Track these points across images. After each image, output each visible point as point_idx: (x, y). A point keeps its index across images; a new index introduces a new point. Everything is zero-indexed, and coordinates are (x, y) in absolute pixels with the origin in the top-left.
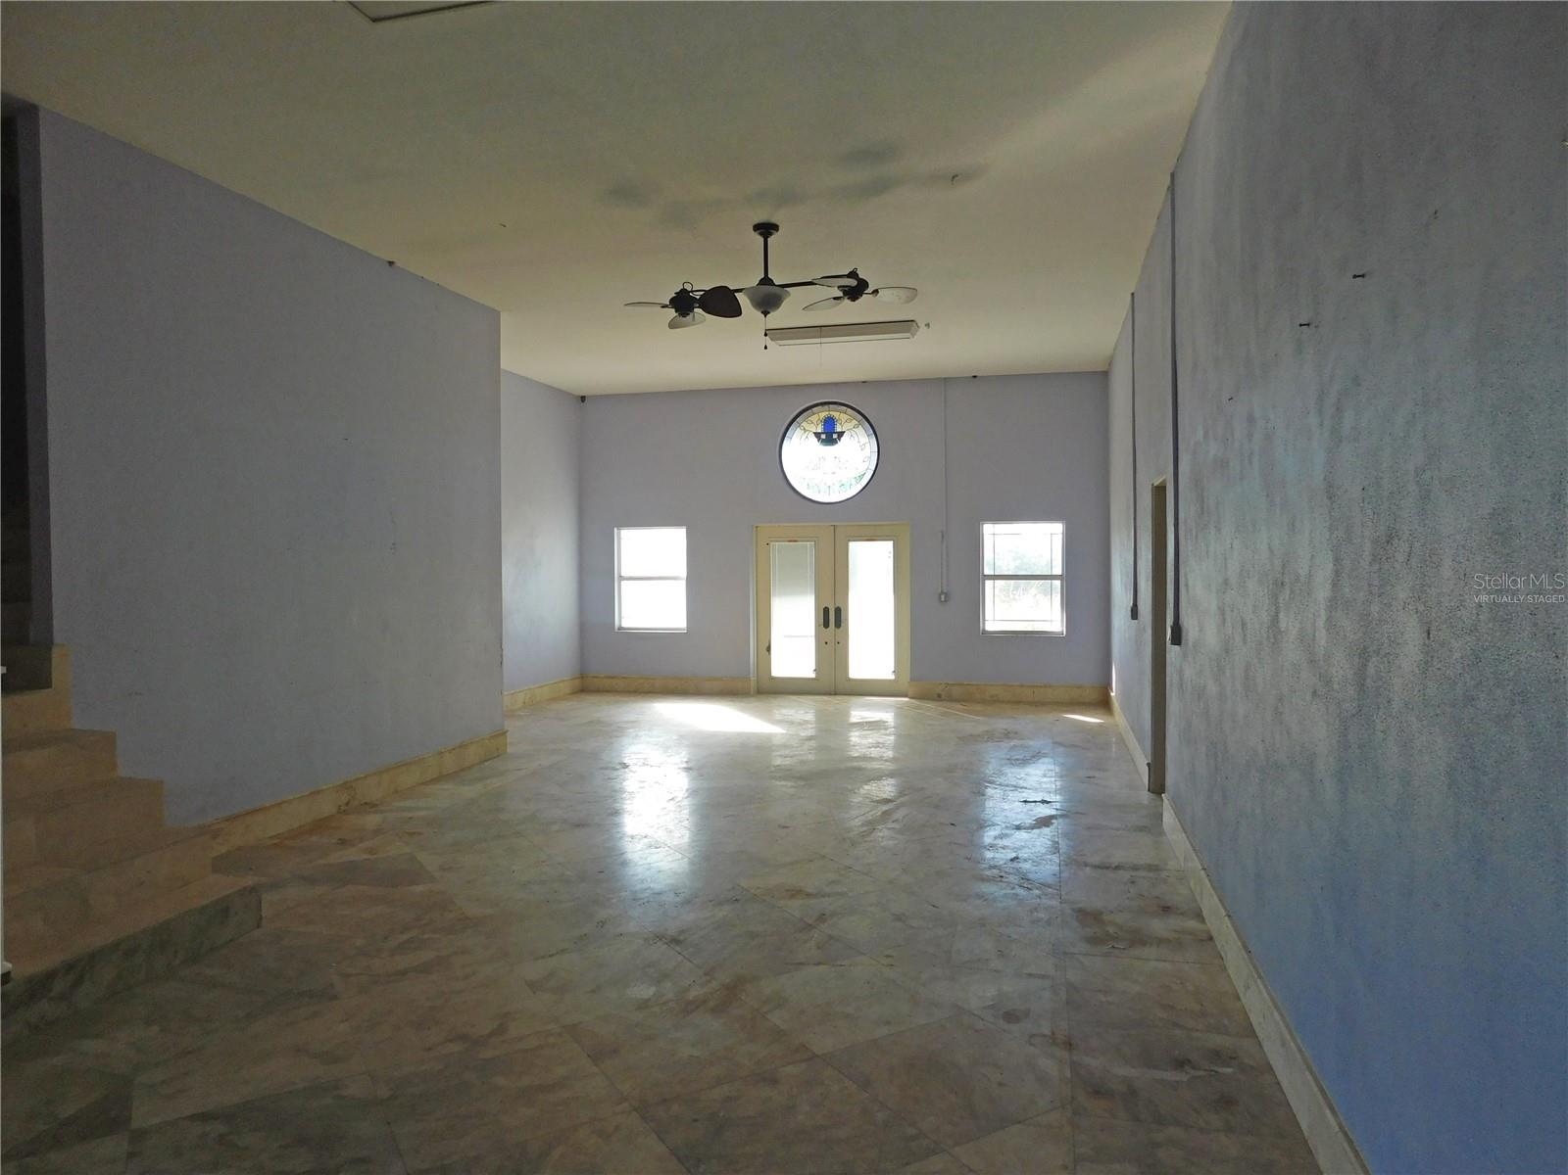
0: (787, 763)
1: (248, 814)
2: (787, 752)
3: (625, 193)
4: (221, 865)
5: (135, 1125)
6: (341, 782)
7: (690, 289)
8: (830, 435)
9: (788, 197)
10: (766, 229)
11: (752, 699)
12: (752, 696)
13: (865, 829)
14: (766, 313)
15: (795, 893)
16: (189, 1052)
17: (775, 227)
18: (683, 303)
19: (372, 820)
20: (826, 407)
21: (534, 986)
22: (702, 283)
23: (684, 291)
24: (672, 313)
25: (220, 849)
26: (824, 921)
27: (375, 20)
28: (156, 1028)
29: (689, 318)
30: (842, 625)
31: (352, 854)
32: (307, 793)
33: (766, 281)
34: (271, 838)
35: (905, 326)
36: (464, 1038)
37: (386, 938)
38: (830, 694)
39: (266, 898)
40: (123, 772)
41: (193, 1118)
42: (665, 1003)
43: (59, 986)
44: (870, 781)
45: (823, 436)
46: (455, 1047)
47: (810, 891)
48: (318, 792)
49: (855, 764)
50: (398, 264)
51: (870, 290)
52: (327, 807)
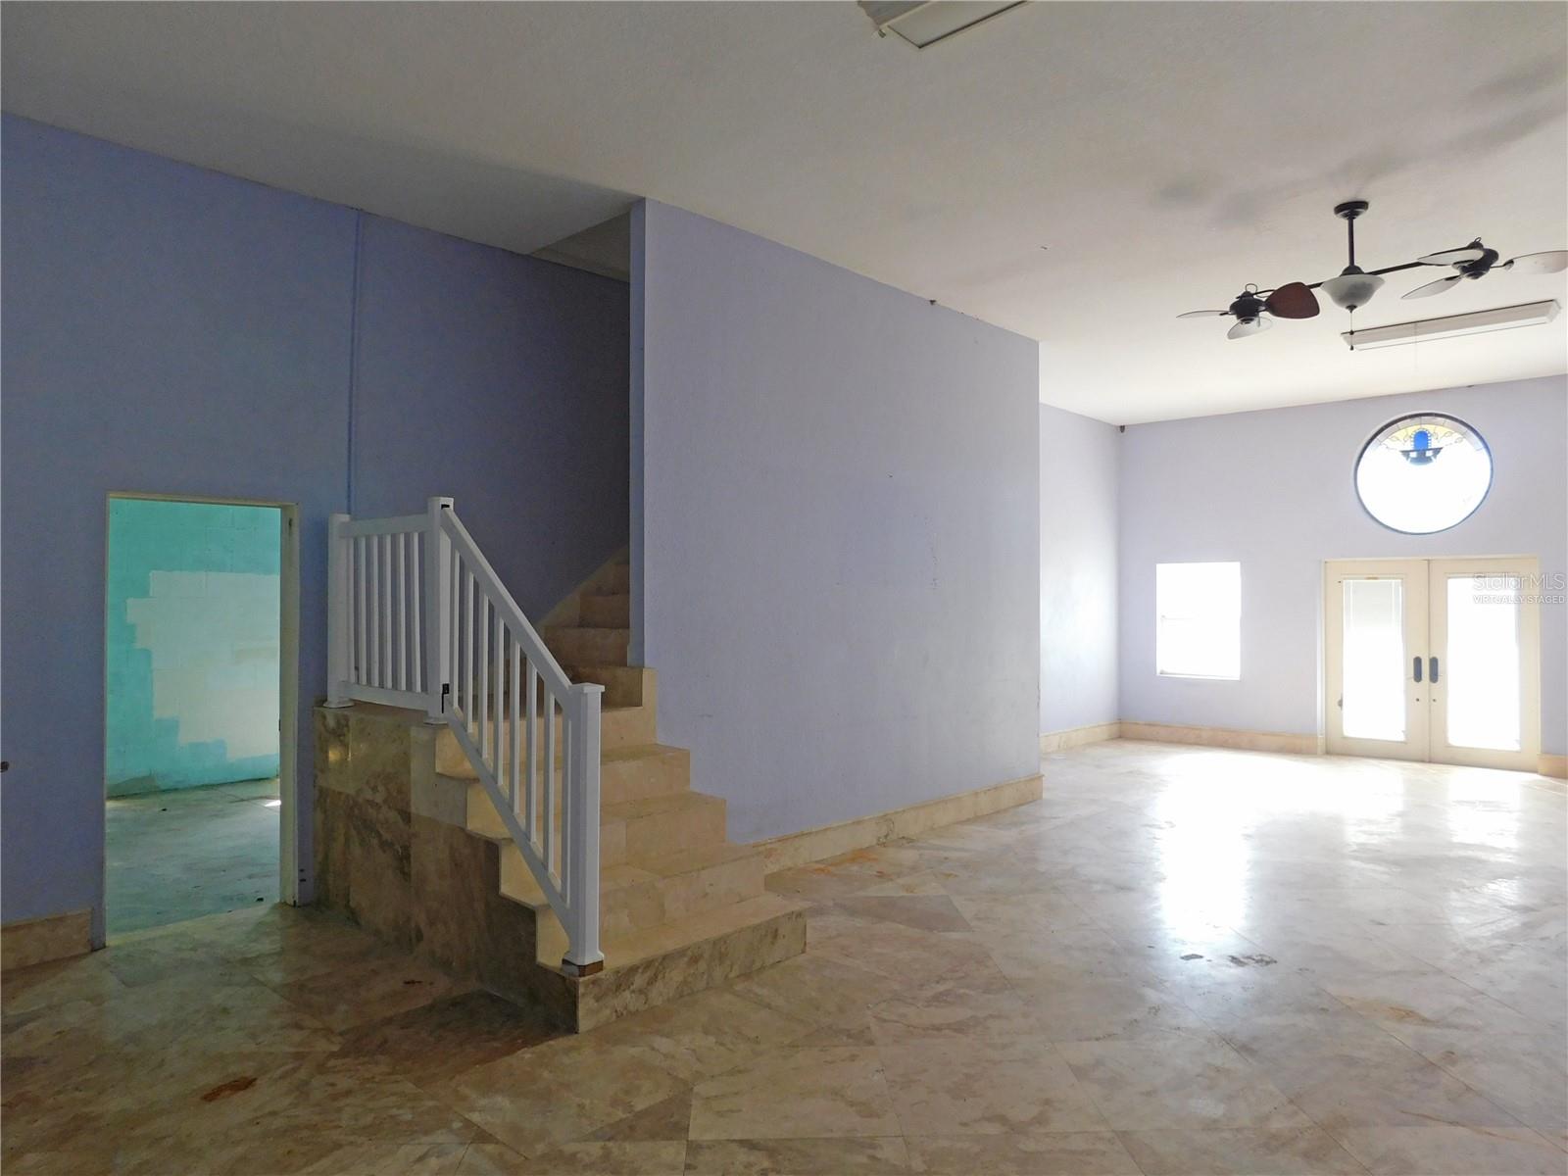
0: (1374, 842)
1: (796, 837)
2: (1374, 828)
3: (1180, 192)
4: (773, 883)
5: (692, 1136)
6: (882, 814)
7: (1253, 291)
8: (1422, 451)
9: (1383, 164)
10: (1351, 209)
11: (1320, 760)
12: (1320, 756)
13: (1497, 942)
14: (1352, 308)
15: (1405, 1015)
16: (740, 1072)
17: (1363, 205)
18: (1246, 308)
19: (908, 856)
20: (1417, 419)
21: (1079, 1072)
22: (1267, 282)
23: (1247, 295)
24: (1233, 319)
25: (772, 868)
26: (1454, 1063)
27: (920, 47)
28: (712, 1039)
29: (1253, 324)
30: (1439, 678)
31: (890, 890)
32: (850, 822)
33: (1352, 269)
34: (817, 862)
35: (1542, 307)
36: (1002, 1119)
37: (922, 985)
38: (1422, 761)
39: (810, 923)
40: (695, 786)
41: (742, 1142)
42: (1239, 1130)
43: (639, 981)
44: (1496, 878)
45: (1414, 455)
46: (993, 1129)
47: (1427, 1015)
48: (859, 823)
49: (1470, 853)
50: (939, 302)
51: (1501, 261)
52: (867, 838)
